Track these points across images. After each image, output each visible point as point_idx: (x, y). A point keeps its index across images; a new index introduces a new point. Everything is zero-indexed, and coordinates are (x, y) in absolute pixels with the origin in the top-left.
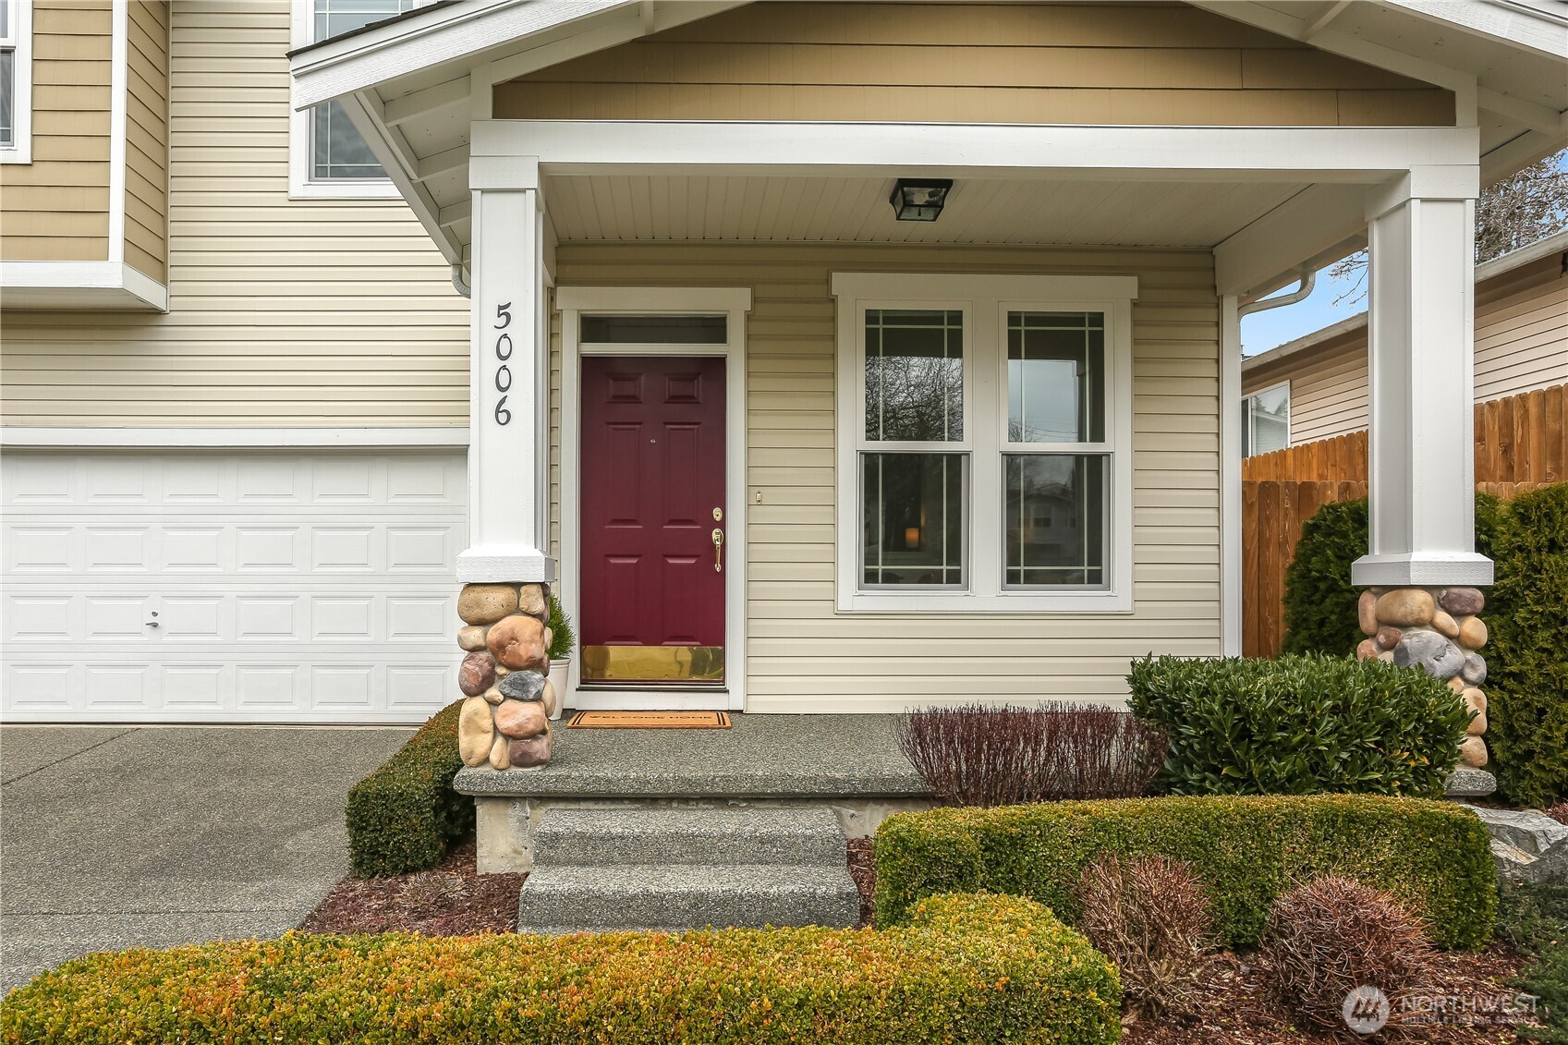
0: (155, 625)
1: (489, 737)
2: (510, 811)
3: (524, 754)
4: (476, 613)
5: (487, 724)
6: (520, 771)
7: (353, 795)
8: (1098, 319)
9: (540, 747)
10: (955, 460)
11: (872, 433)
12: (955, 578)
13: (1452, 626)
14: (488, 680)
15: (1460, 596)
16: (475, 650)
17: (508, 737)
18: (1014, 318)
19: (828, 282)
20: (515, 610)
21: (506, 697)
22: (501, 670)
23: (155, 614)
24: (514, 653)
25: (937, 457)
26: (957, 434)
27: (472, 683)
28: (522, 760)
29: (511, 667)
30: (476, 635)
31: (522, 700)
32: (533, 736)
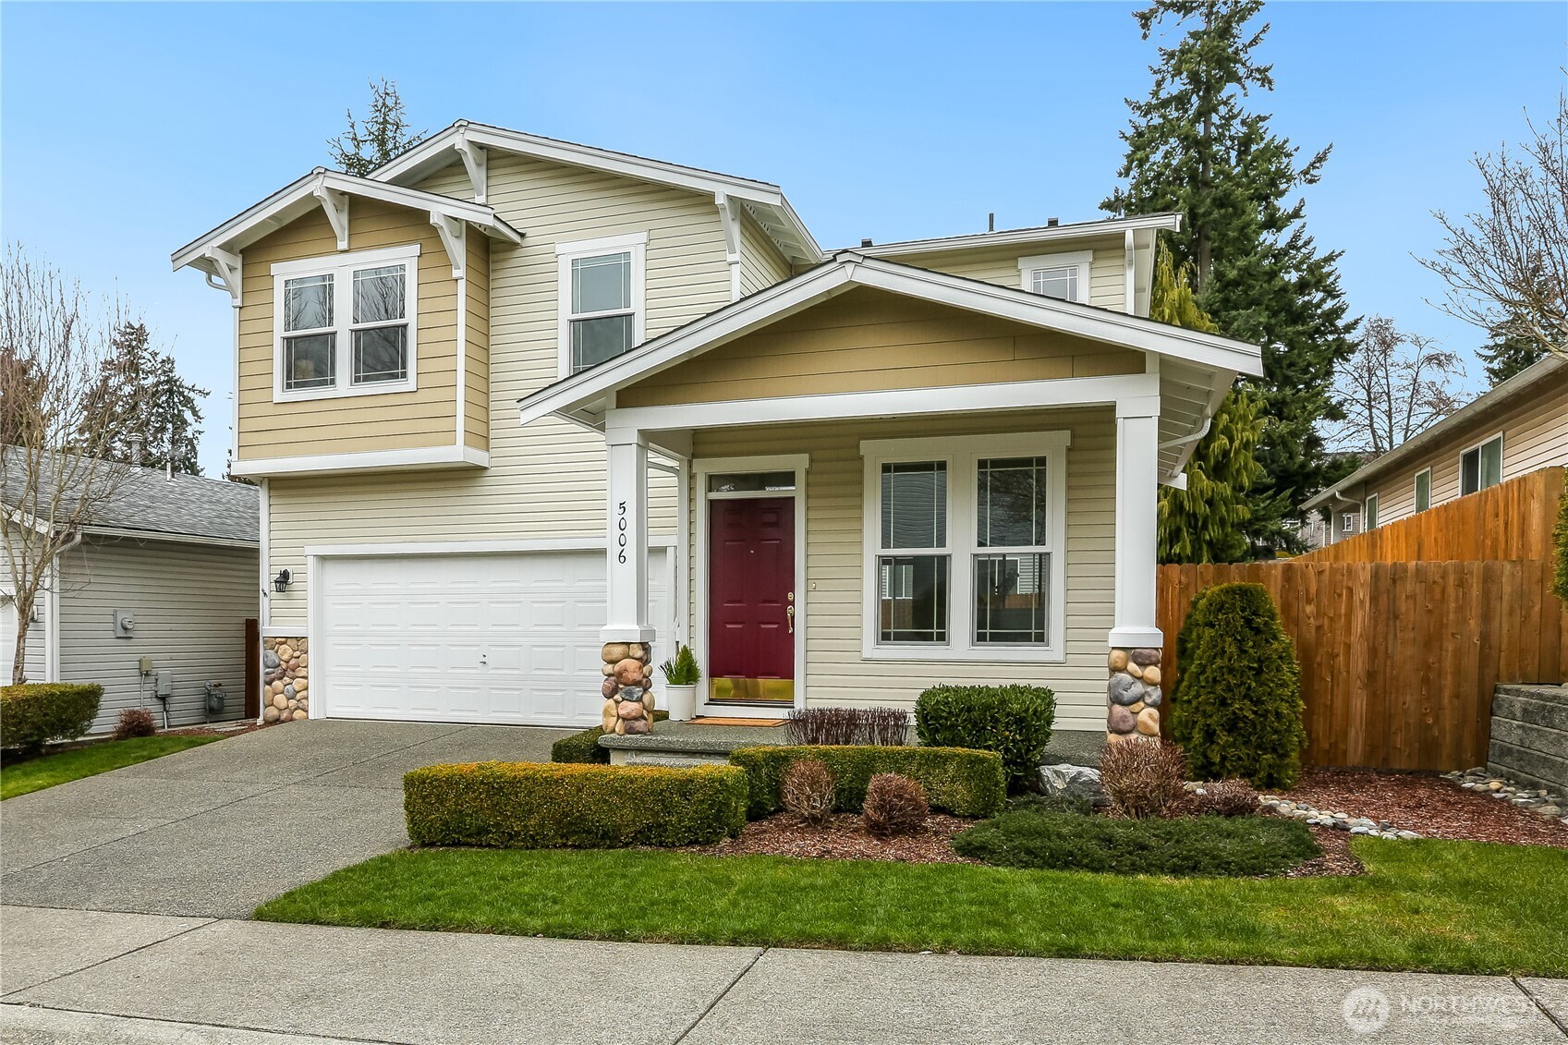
0: (485, 663)
1: (615, 719)
2: (625, 756)
3: (631, 728)
4: (609, 657)
5: (614, 712)
6: (629, 736)
7: (554, 745)
8: (1042, 461)
9: (640, 725)
10: (943, 560)
11: (885, 545)
12: (942, 637)
13: (1136, 671)
14: (615, 691)
15: (1141, 653)
16: (609, 675)
17: (624, 719)
18: (982, 464)
19: (858, 447)
20: (628, 656)
21: (623, 699)
22: (621, 686)
23: (484, 656)
24: (626, 677)
25: (931, 557)
26: (942, 543)
27: (608, 692)
28: (630, 731)
29: (626, 685)
30: (609, 668)
31: (630, 701)
32: (636, 719)
